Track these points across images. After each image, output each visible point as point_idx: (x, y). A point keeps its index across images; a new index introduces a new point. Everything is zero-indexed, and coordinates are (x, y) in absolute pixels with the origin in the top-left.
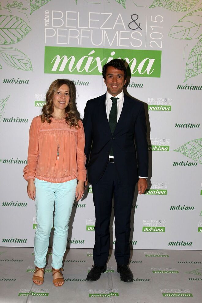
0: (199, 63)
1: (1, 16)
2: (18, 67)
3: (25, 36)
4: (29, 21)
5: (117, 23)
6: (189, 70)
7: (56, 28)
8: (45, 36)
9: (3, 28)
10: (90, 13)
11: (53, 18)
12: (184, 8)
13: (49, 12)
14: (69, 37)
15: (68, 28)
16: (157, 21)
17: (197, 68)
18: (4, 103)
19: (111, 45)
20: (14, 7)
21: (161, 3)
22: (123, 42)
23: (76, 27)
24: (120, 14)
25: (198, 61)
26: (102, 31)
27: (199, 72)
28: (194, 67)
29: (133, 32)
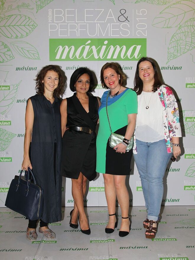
0: (179, 47)
1: (12, 15)
2: (27, 57)
3: (33, 31)
4: (36, 19)
5: (108, 17)
6: (171, 54)
7: (58, 24)
8: (49, 30)
9: (14, 25)
10: (85, 10)
11: (55, 15)
12: (164, 2)
13: (51, 11)
14: (69, 30)
15: (68, 23)
16: (141, 14)
17: (177, 52)
18: (17, 87)
19: (104, 36)
20: (23, 7)
22: (114, 32)
23: (74, 22)
24: (110, 10)
25: (178, 45)
26: (97, 24)
27: (179, 54)
28: (175, 51)
29: (122, 24)
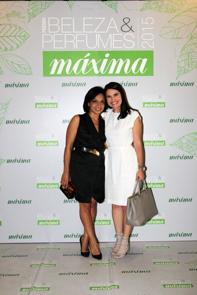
0: (190, 60)
1: (1, 25)
2: (18, 72)
3: (24, 42)
4: (27, 29)
5: (110, 26)
6: (181, 68)
7: (52, 34)
8: (43, 42)
9: (3, 36)
10: (84, 18)
11: (49, 25)
12: (173, 10)
13: (45, 20)
14: (65, 41)
15: (64, 34)
16: (148, 23)
17: (188, 66)
18: (6, 106)
19: (105, 47)
20: (13, 16)
21: (151, 6)
22: (116, 44)
23: (71, 32)
24: (112, 18)
25: (189, 58)
26: (97, 35)
27: (190, 69)
28: (185, 65)
29: (126, 35)
